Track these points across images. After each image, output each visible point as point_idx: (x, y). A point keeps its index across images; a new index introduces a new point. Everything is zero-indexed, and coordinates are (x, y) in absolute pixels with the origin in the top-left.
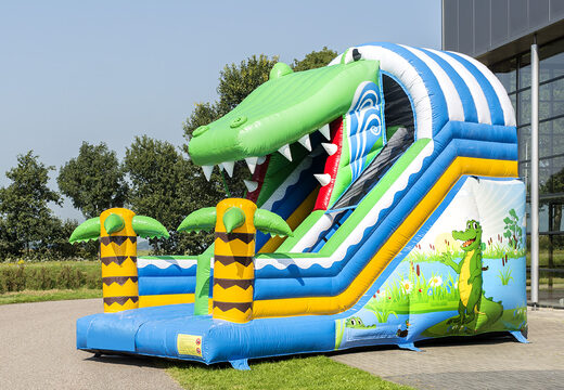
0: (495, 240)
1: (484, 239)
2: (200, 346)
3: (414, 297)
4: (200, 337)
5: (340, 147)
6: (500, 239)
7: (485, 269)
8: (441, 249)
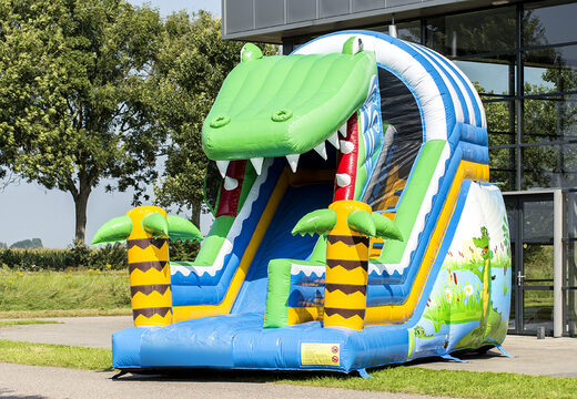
0: (499, 249)
1: (492, 248)
2: (337, 354)
3: (454, 307)
4: (338, 345)
5: (357, 145)
6: (502, 247)
7: (493, 278)
8: (469, 256)
